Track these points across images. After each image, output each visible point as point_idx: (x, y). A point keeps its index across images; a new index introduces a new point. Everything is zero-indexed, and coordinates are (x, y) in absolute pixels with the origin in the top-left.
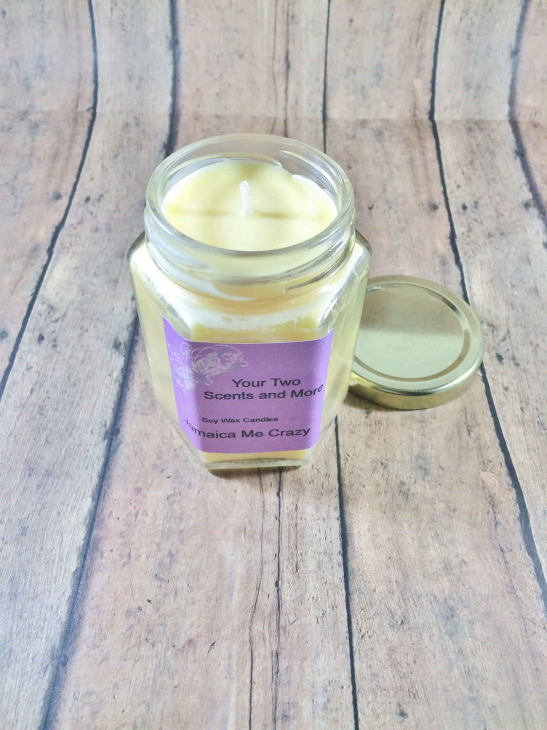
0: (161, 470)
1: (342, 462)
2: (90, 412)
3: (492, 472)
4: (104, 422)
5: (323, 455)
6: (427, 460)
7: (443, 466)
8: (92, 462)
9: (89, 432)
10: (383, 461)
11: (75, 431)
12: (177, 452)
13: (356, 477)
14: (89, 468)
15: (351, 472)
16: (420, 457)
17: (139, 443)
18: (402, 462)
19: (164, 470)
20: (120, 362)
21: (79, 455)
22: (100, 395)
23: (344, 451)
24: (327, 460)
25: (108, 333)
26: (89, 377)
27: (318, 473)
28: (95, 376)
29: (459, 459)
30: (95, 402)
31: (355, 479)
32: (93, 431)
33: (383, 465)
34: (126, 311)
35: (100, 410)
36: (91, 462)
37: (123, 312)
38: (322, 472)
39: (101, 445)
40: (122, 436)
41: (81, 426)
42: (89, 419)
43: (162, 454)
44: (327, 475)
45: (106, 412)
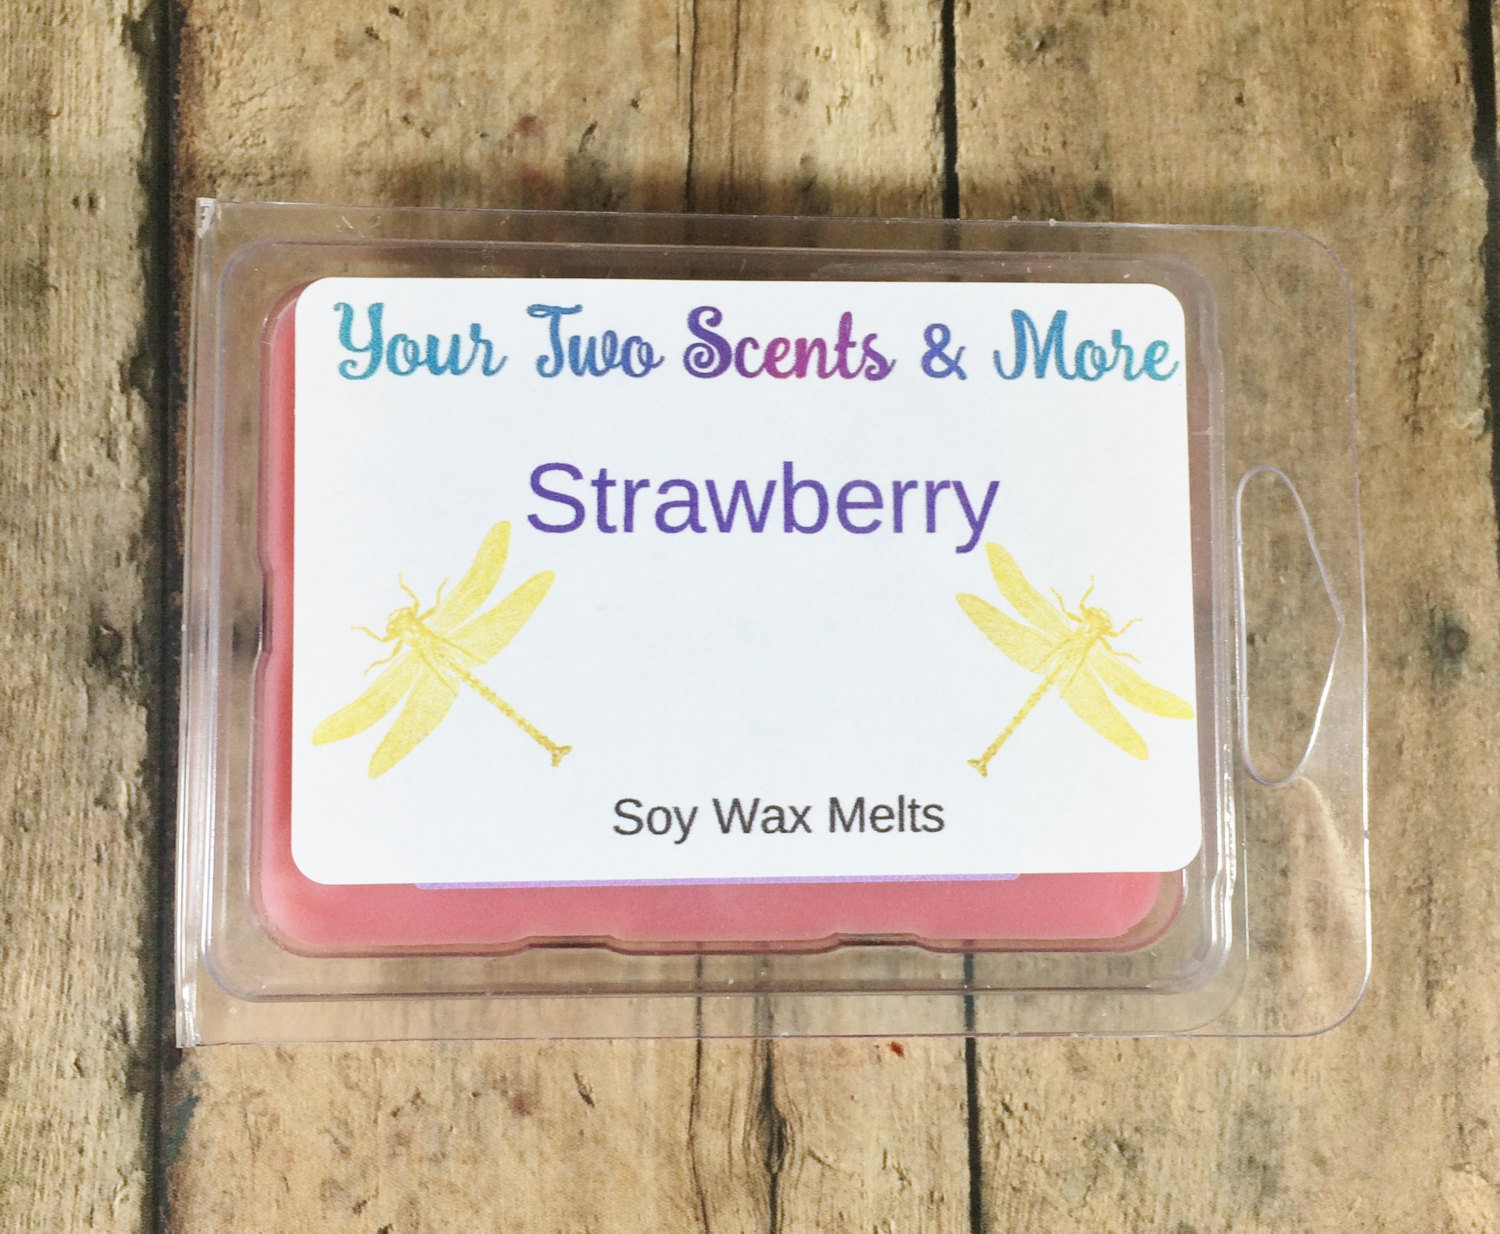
0: (353, 1204)
1: (987, 1140)
2: (56, 984)
3: (1483, 1176)
4: (116, 1021)
5: (921, 1108)
6: (1275, 1127)
7: (1326, 1152)
8: (105, 1191)
9: (70, 1070)
10: (1126, 1135)
11: (17, 1073)
12: (404, 1122)
13: (1032, 1205)
14: (98, 1217)
15: (1016, 1183)
16: (1251, 1115)
17: (259, 1094)
18: (1189, 1137)
19: (365, 1202)
20: (131, 732)
21: (50, 1168)
22: (80, 898)
23: (993, 1089)
24: (934, 1131)
25: (57, 586)
26: (23, 824)
27: (903, 1188)
28: (43, 816)
29: (1384, 1120)
30: (68, 936)
31: (1030, 1212)
32: (82, 1064)
33: (1128, 1154)
34: (109, 456)
35: (92, 967)
36: (100, 1189)
37: (102, 467)
38: (914, 1181)
39: (124, 1117)
40: (196, 1075)
41: (35, 1046)
42: (58, 1014)
43: (350, 1134)
44: (935, 1199)
45: (116, 975)
